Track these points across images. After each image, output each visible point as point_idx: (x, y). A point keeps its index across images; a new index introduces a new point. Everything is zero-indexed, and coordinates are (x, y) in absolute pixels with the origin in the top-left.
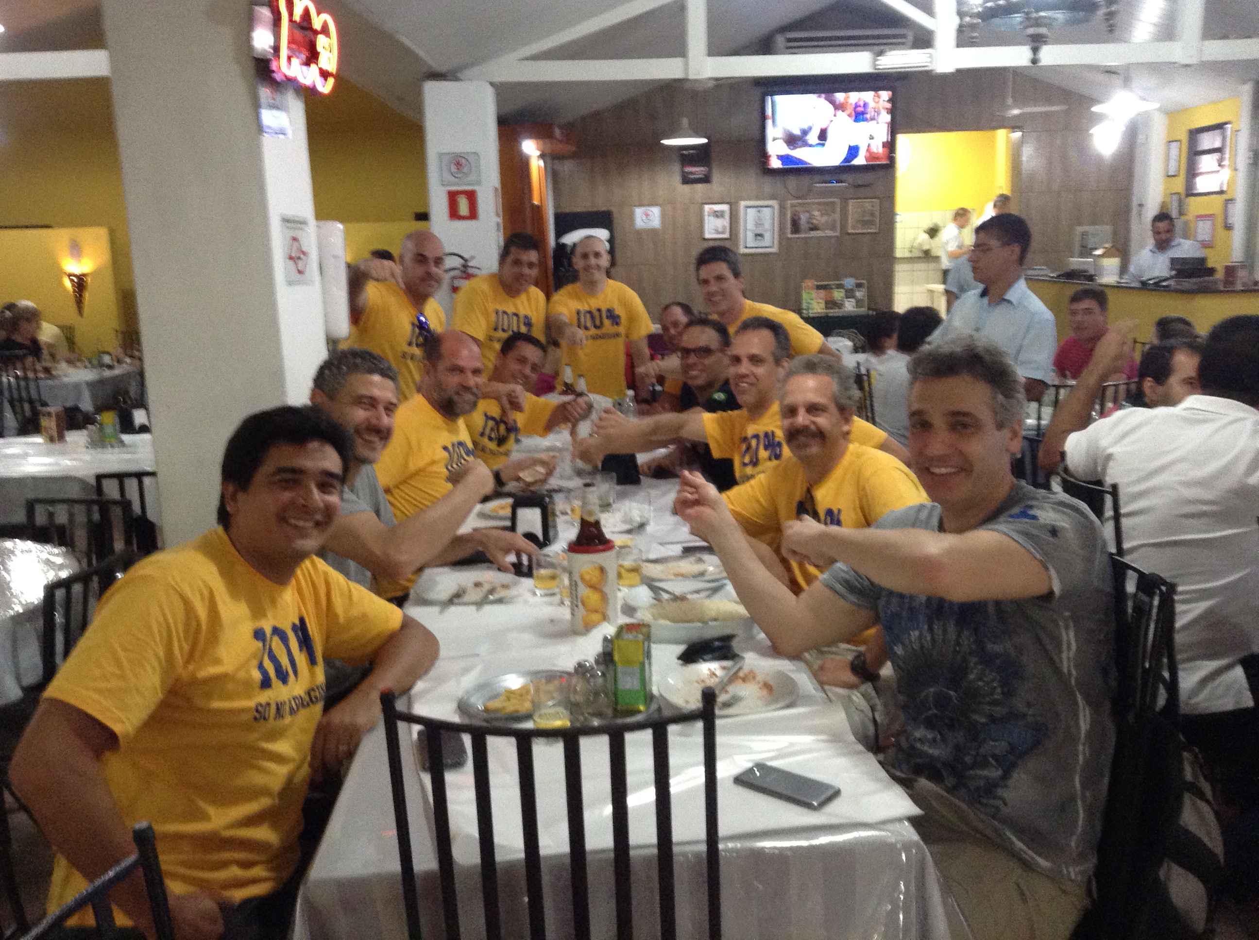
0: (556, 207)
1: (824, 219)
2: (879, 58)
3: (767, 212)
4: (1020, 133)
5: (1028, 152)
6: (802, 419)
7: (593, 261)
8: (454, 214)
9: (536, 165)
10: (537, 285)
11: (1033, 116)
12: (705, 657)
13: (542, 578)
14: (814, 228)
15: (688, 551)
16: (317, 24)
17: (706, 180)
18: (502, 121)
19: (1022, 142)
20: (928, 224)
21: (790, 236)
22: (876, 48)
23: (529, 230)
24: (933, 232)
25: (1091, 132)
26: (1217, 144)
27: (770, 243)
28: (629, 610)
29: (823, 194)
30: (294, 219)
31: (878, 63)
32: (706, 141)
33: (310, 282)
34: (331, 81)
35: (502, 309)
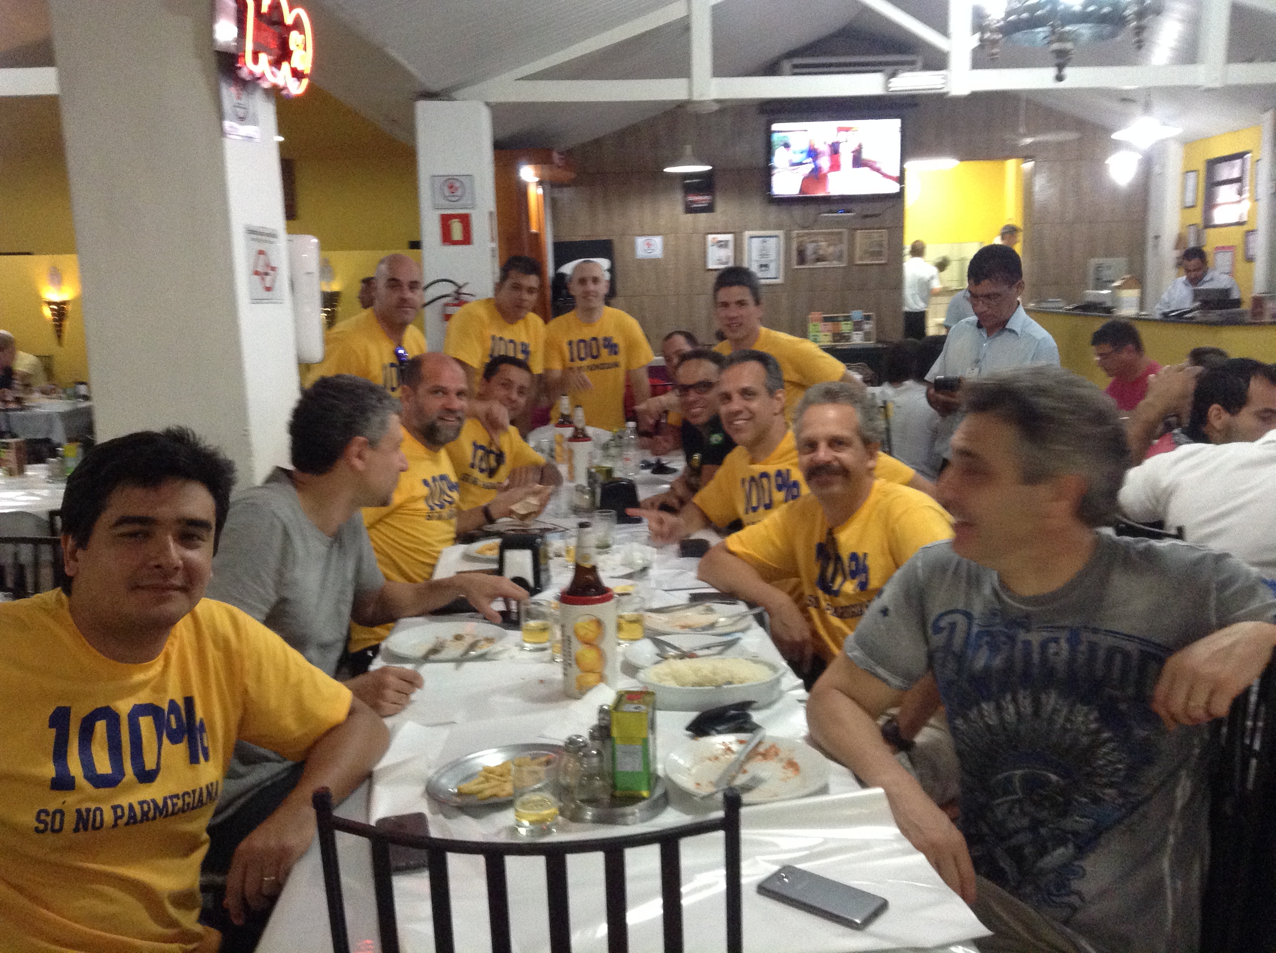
0: (555, 235)
1: (831, 249)
2: (891, 80)
3: (773, 241)
4: (1033, 162)
5: (1040, 183)
6: (824, 454)
7: (591, 287)
8: (447, 238)
9: (535, 193)
10: (534, 310)
11: (1046, 144)
12: (719, 728)
13: (531, 631)
14: (822, 259)
15: (696, 599)
16: (289, 19)
17: (709, 208)
18: (499, 146)
19: (1034, 173)
20: (937, 257)
21: (796, 267)
22: (890, 69)
23: (526, 253)
24: (943, 265)
25: (1106, 162)
26: (1236, 174)
27: (775, 274)
28: (631, 669)
29: (829, 224)
30: (261, 230)
31: (889, 86)
32: (710, 168)
33: (279, 301)
34: (305, 82)
35: (498, 335)
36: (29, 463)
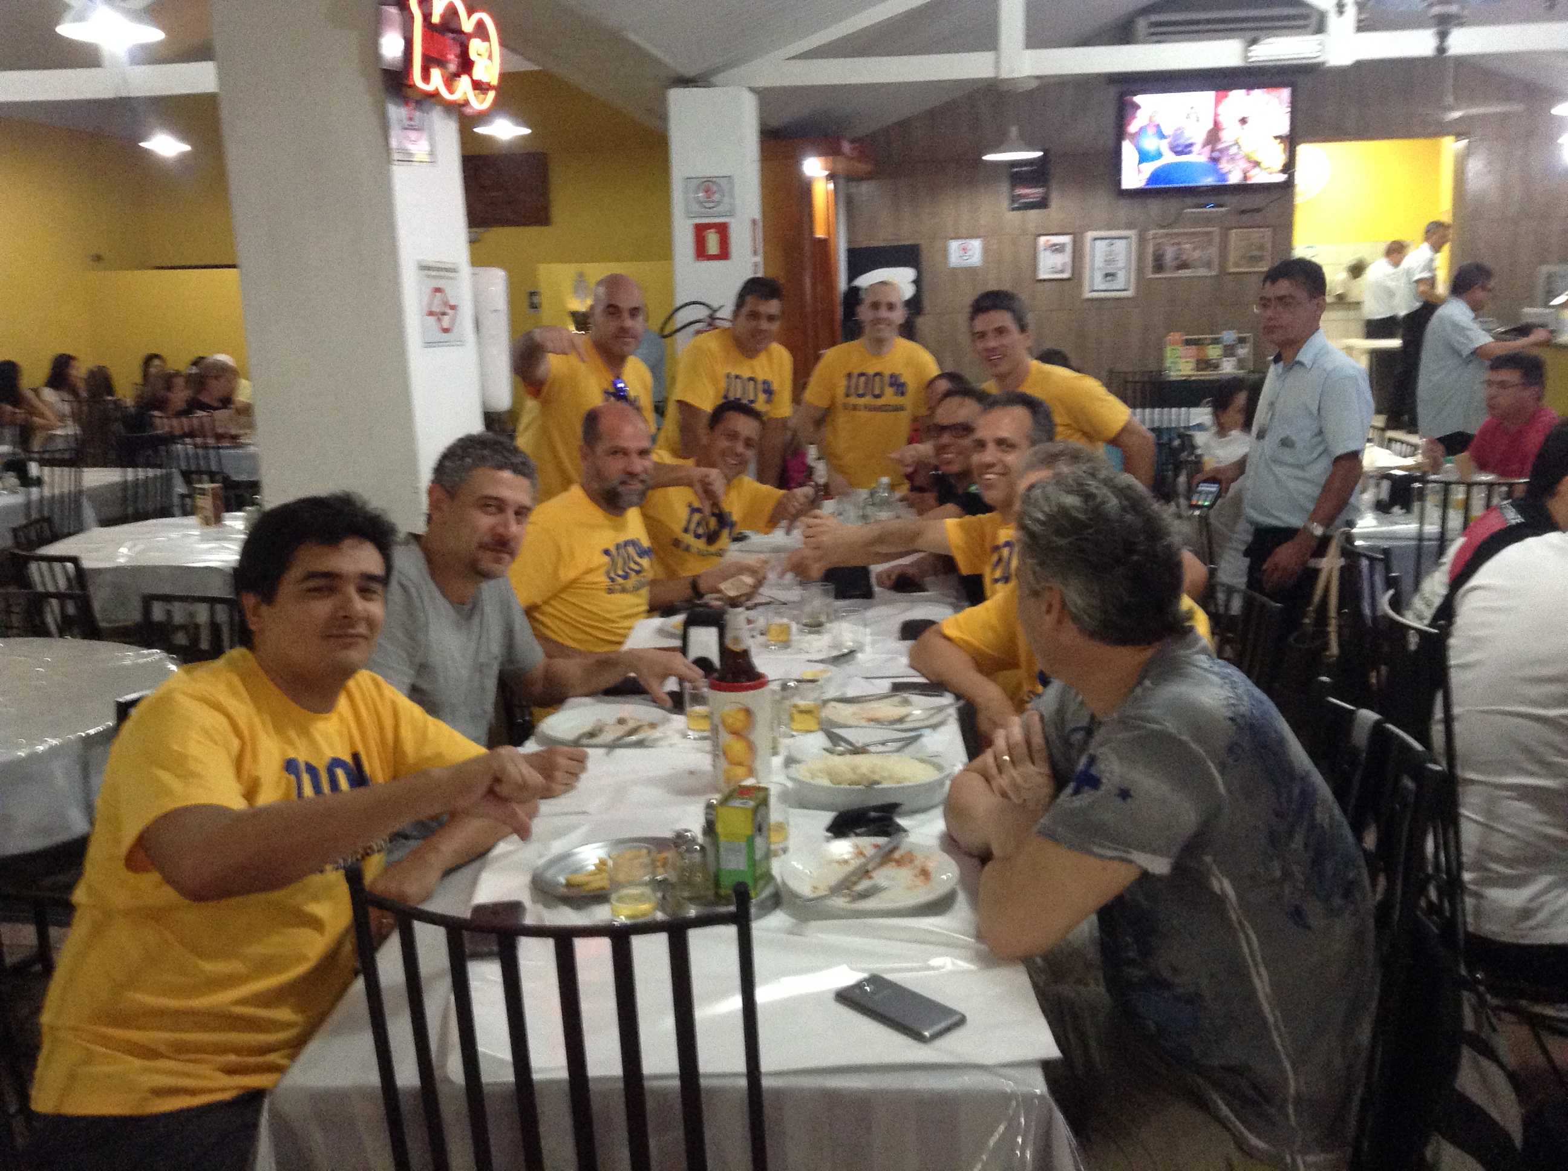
0: (849, 241)
1: (1197, 254)
2: (1251, 48)
3: (1121, 245)
4: (1466, 142)
5: (1475, 166)
7: (884, 313)
8: (701, 253)
9: (822, 191)
11: (1484, 117)
12: (858, 831)
14: (1184, 265)
15: (898, 688)
16: (468, 25)
17: (1042, 204)
18: (780, 135)
19: (1467, 153)
20: (1350, 259)
21: (1153, 276)
22: (1250, 35)
24: (1357, 270)
25: (1559, 141)
27: (1124, 285)
29: (1196, 221)
30: (440, 265)
31: (1249, 54)
32: (1042, 153)
33: (461, 343)
34: (492, 95)
35: (734, 372)
36: (228, 511)
